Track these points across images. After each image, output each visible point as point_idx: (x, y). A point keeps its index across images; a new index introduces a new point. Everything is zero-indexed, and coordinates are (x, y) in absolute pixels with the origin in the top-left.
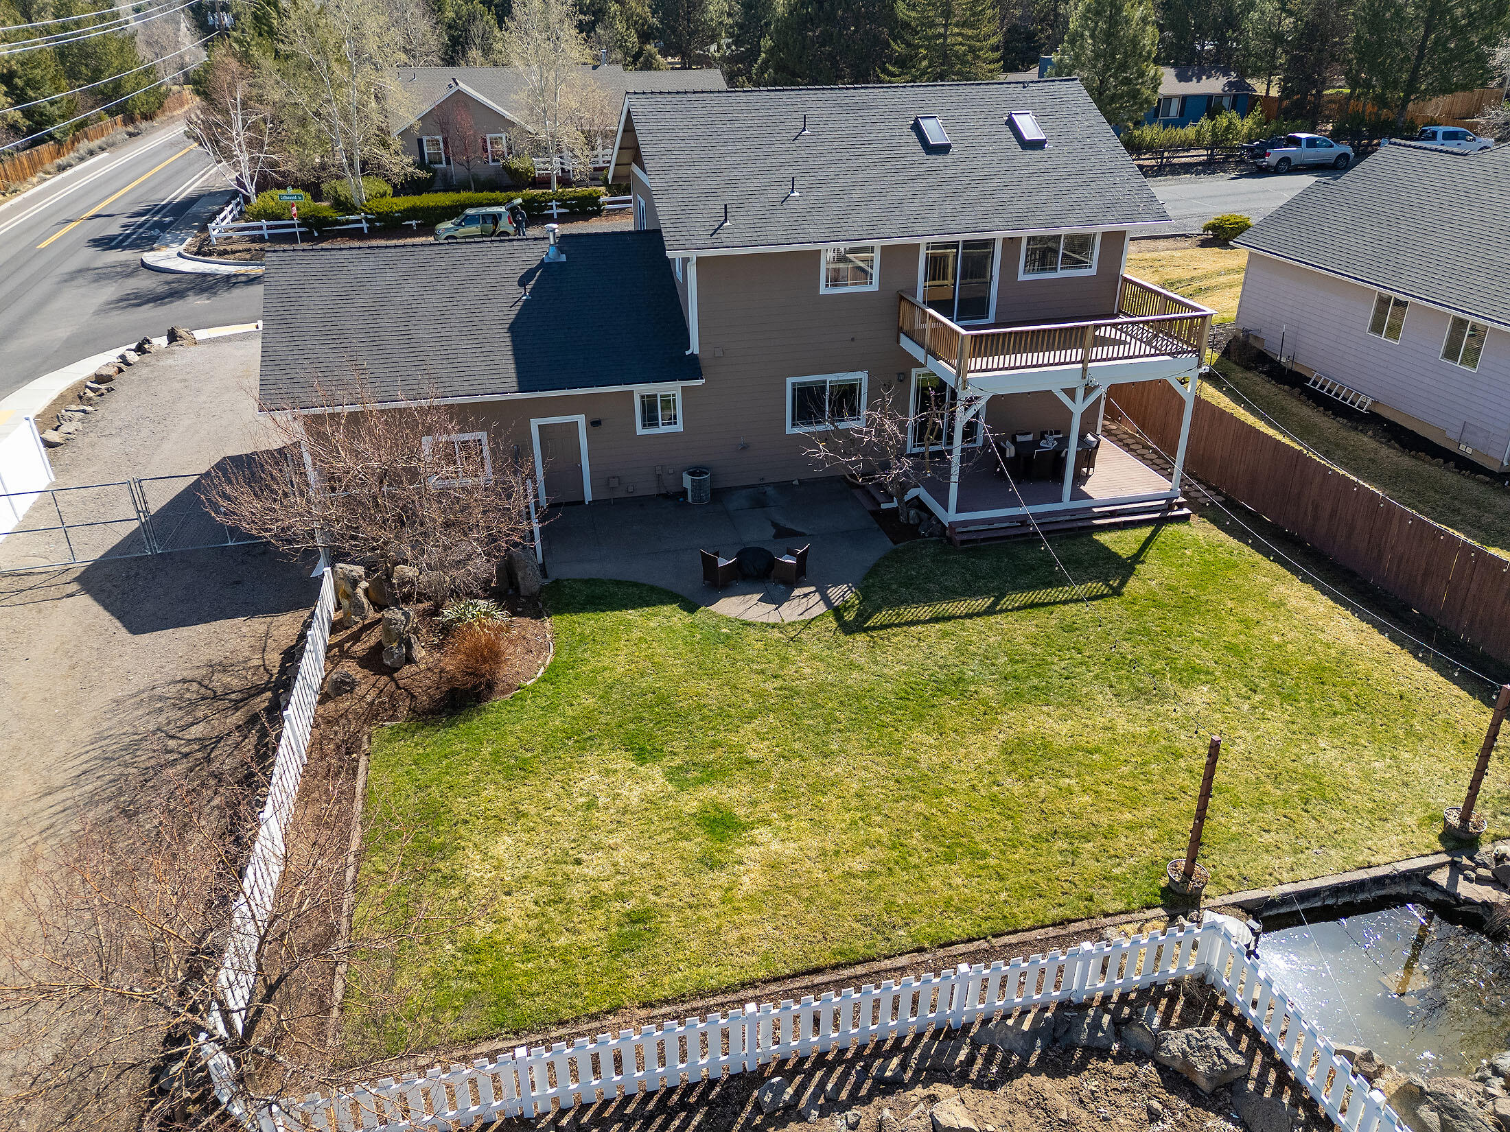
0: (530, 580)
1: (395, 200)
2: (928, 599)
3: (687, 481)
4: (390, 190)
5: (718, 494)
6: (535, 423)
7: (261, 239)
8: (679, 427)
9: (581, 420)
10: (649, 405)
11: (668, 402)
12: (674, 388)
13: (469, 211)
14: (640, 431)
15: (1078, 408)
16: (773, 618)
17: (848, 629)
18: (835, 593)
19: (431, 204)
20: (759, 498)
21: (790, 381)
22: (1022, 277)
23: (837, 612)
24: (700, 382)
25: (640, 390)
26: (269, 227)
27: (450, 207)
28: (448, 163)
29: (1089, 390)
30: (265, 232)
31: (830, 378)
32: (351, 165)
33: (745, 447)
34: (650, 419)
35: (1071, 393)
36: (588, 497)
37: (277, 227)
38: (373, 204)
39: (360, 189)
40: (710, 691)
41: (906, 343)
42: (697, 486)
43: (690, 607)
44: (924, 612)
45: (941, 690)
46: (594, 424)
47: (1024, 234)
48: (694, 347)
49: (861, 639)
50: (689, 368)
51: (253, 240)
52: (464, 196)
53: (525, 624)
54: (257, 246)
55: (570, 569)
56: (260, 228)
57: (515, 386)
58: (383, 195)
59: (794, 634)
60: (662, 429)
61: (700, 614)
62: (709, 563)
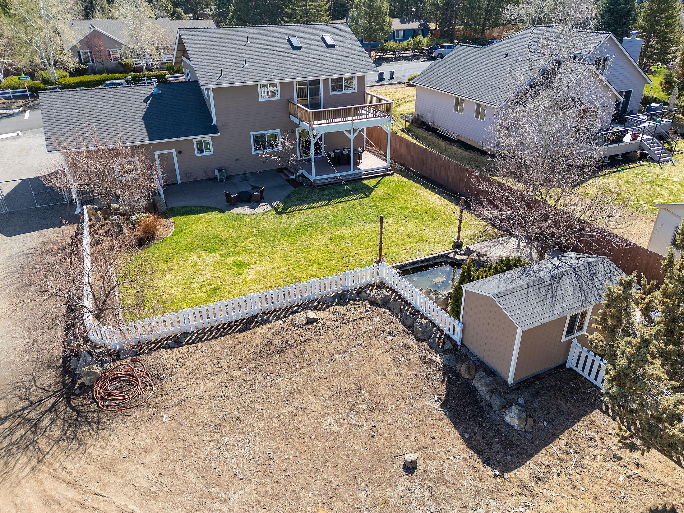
0: (162, 206)
1: (71, 78)
2: (307, 203)
3: (217, 173)
4: (68, 74)
5: (229, 178)
6: (156, 153)
7: (9, 98)
8: (212, 153)
9: (174, 151)
10: (199, 144)
11: (207, 143)
12: (207, 138)
13: (107, 82)
14: (197, 155)
15: (352, 137)
16: (253, 212)
17: (279, 213)
18: (275, 204)
19: (89, 80)
20: (244, 178)
21: (252, 134)
22: (331, 93)
23: (276, 209)
24: (218, 135)
25: (196, 138)
26: (13, 93)
27: (97, 81)
28: (93, 62)
29: (355, 131)
30: (11, 95)
31: (266, 132)
32: (49, 64)
33: (237, 160)
34: (200, 150)
35: (349, 131)
36: (179, 181)
37: (16, 92)
38: (61, 80)
39: (55, 74)
40: (234, 234)
41: (293, 118)
42: (221, 174)
43: (223, 211)
44: (305, 206)
45: (310, 226)
46: (179, 152)
47: (330, 77)
48: (215, 122)
49: (284, 216)
50: (214, 130)
51: (6, 98)
52: (103, 76)
53: (164, 221)
54: (8, 101)
55: (176, 204)
56: (8, 93)
57: (148, 139)
58: (65, 76)
59: (261, 217)
60: (205, 154)
61: (227, 213)
62: (228, 196)
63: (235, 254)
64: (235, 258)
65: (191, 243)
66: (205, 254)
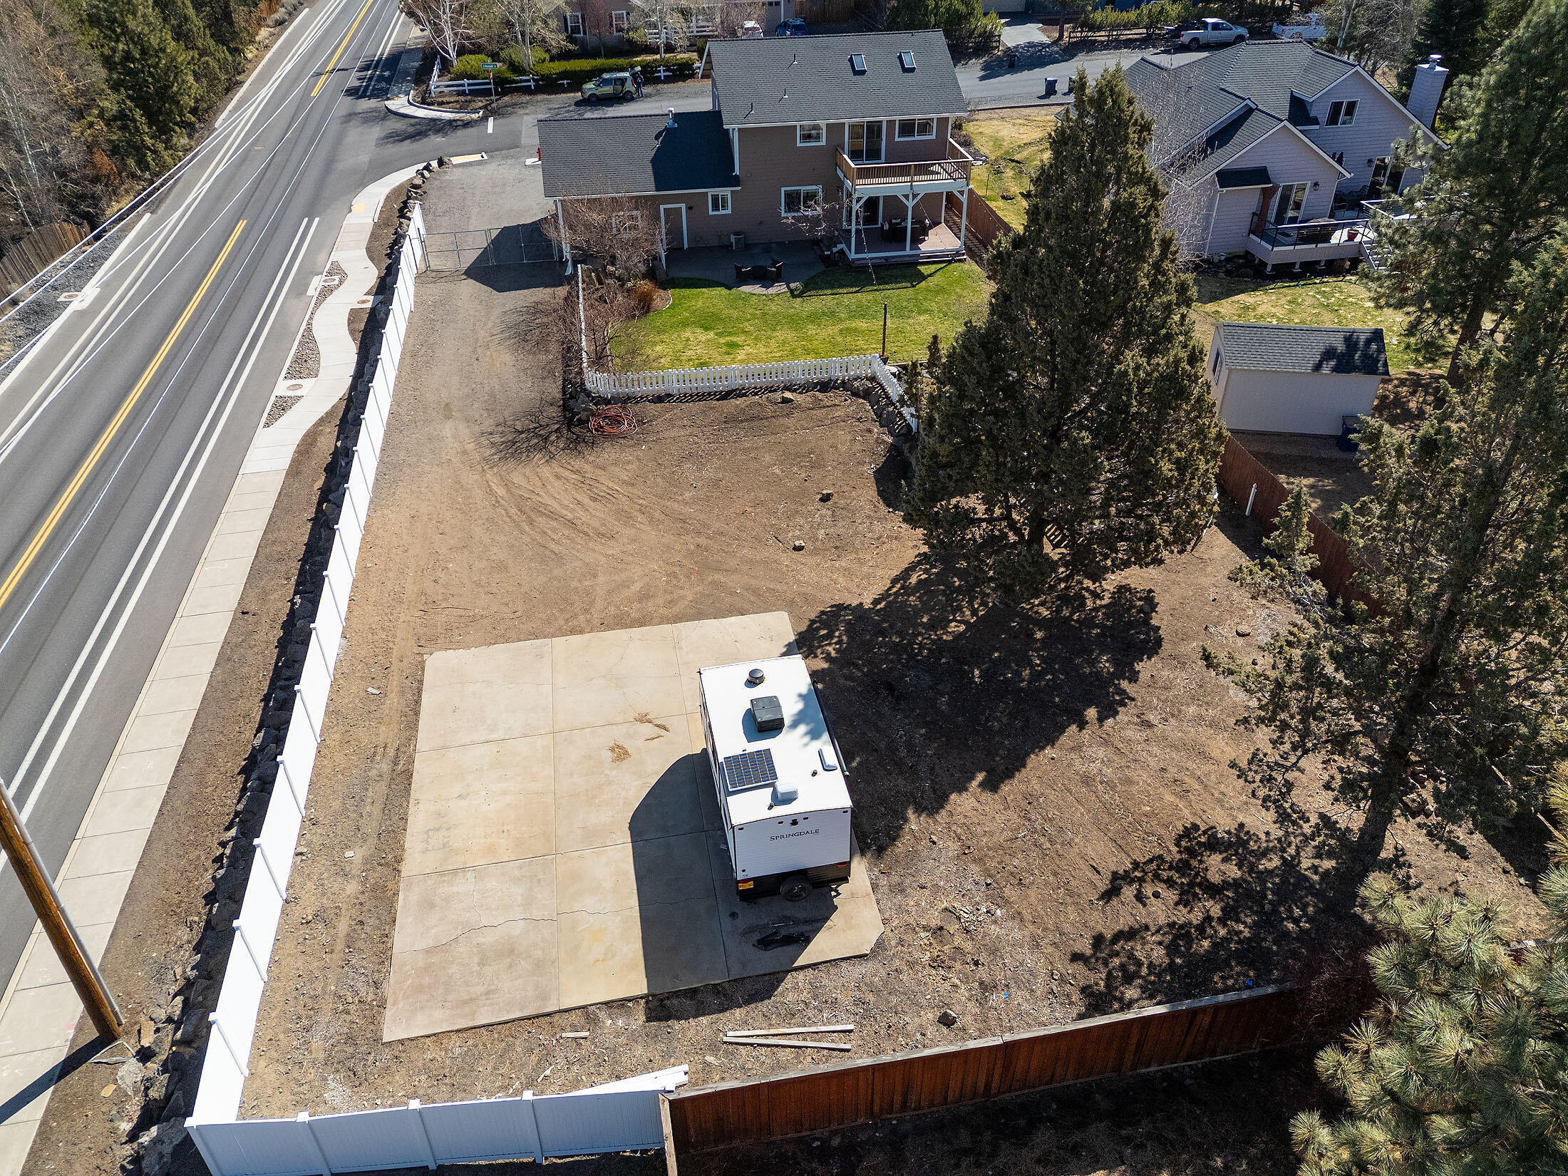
0: (661, 275)
1: (552, 64)
2: (832, 287)
3: (733, 238)
4: (548, 57)
5: (748, 247)
6: (662, 207)
7: (463, 93)
8: (729, 211)
9: (683, 206)
10: (715, 198)
11: (724, 200)
12: (726, 192)
13: (606, 76)
14: (711, 213)
15: (910, 204)
16: (765, 292)
17: (794, 296)
18: (792, 285)
19: (578, 69)
20: (767, 249)
21: (783, 189)
22: (897, 139)
23: (792, 291)
24: (739, 188)
25: (711, 192)
26: (469, 85)
27: (590, 71)
28: (585, 33)
29: (915, 196)
30: (466, 88)
31: (803, 188)
32: (524, 41)
33: (761, 223)
34: (716, 208)
35: (906, 197)
36: (686, 246)
37: (472, 85)
38: (538, 68)
39: (529, 56)
40: (735, 314)
41: (839, 172)
42: (738, 241)
43: (730, 288)
44: (829, 292)
45: (824, 314)
46: (689, 208)
47: (897, 118)
48: (737, 171)
49: (799, 300)
50: (735, 181)
51: (460, 93)
52: (599, 62)
53: (662, 292)
54: (462, 98)
55: (677, 274)
56: (463, 85)
57: (653, 186)
58: (544, 61)
59: (771, 298)
60: (722, 212)
61: (734, 290)
62: (738, 269)
63: (730, 334)
64: (728, 338)
65: (687, 318)
66: (699, 330)
